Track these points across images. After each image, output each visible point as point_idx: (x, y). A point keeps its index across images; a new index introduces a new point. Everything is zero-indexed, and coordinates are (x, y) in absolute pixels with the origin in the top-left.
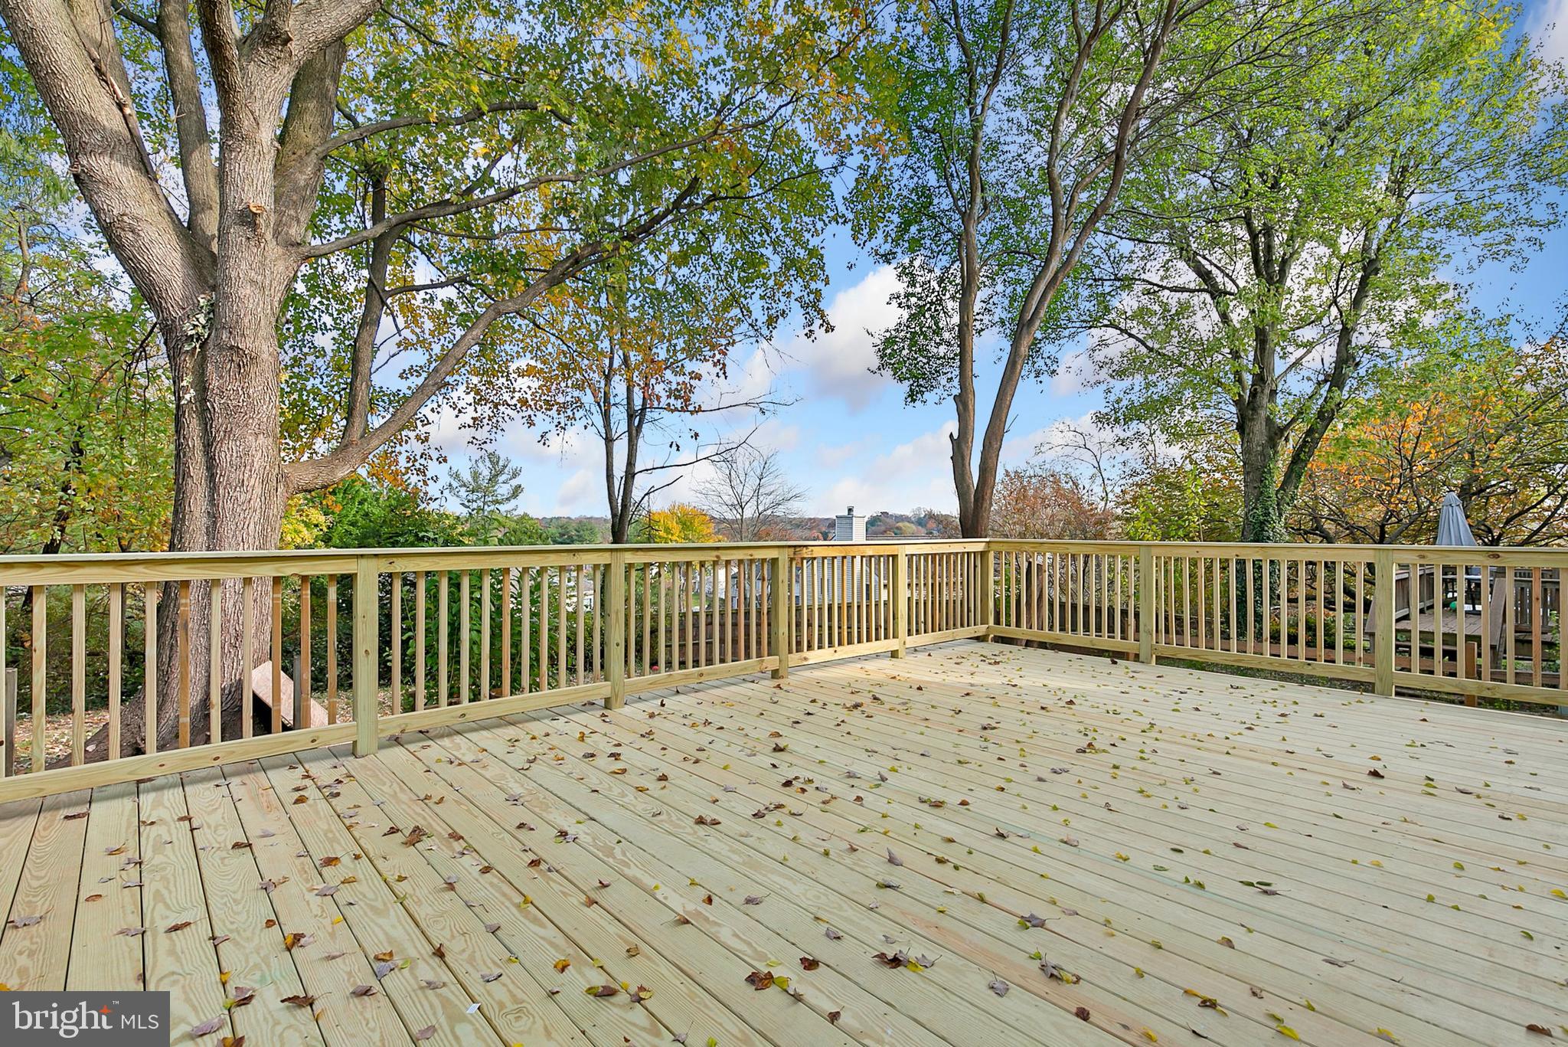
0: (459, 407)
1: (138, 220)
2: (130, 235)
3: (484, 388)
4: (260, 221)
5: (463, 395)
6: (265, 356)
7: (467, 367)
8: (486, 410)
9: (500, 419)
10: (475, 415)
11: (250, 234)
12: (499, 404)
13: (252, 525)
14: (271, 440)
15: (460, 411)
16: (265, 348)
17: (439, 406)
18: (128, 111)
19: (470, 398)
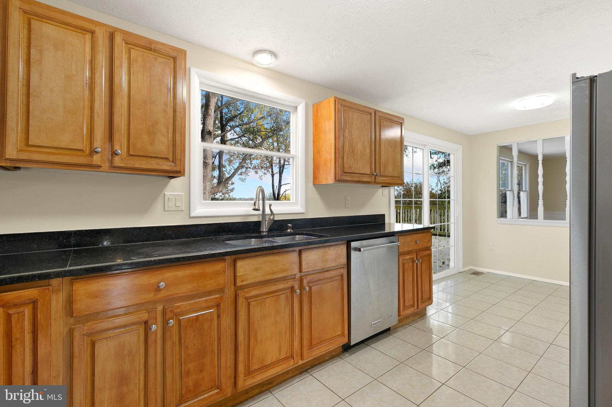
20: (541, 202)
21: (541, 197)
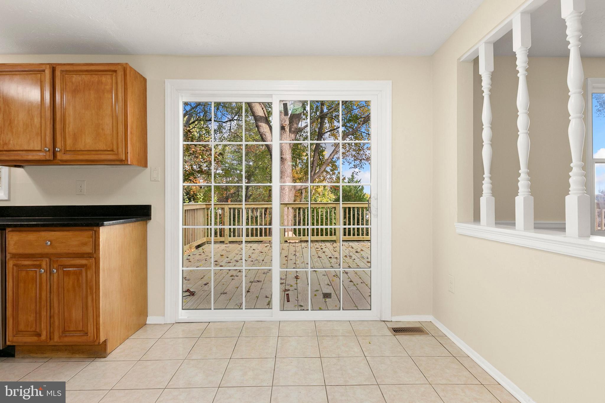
0: (350, 162)
1: (265, 132)
2: (264, 136)
3: (357, 155)
4: (285, 128)
5: (351, 158)
6: (288, 158)
7: (352, 149)
8: (358, 162)
9: (362, 165)
10: (354, 164)
11: (284, 131)
12: (362, 160)
13: (286, 199)
14: (290, 178)
15: (350, 163)
16: (288, 156)
17: (344, 162)
18: (264, 109)
19: (353, 159)
20: (523, 183)
21: (523, 169)
